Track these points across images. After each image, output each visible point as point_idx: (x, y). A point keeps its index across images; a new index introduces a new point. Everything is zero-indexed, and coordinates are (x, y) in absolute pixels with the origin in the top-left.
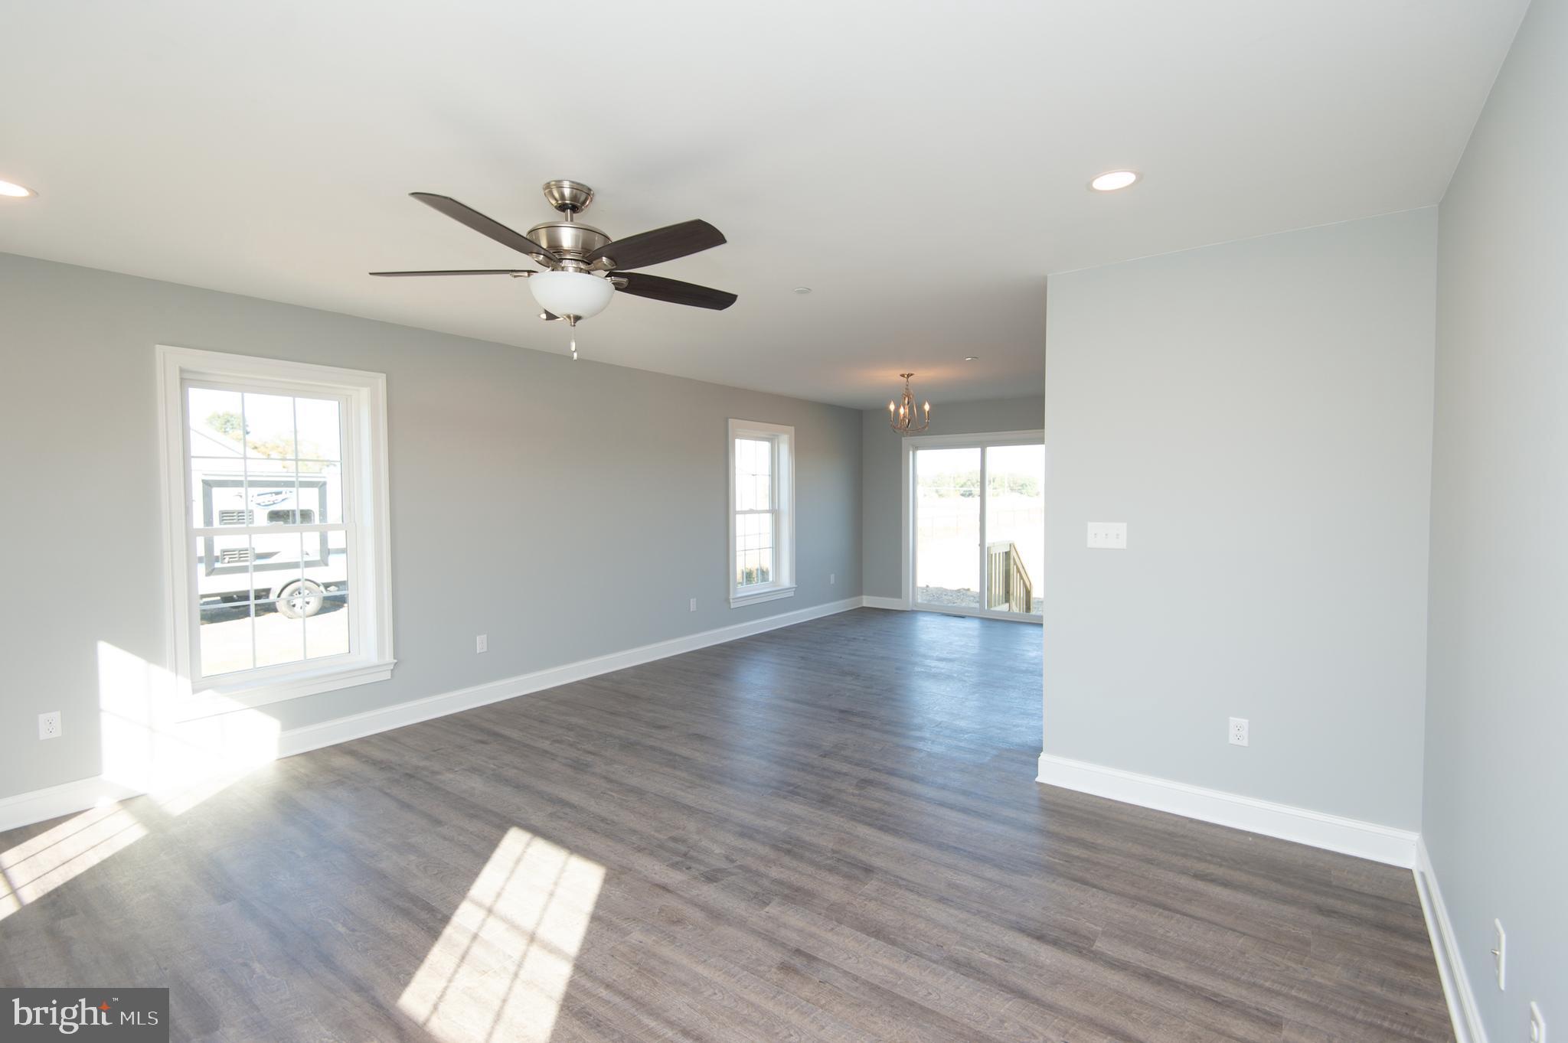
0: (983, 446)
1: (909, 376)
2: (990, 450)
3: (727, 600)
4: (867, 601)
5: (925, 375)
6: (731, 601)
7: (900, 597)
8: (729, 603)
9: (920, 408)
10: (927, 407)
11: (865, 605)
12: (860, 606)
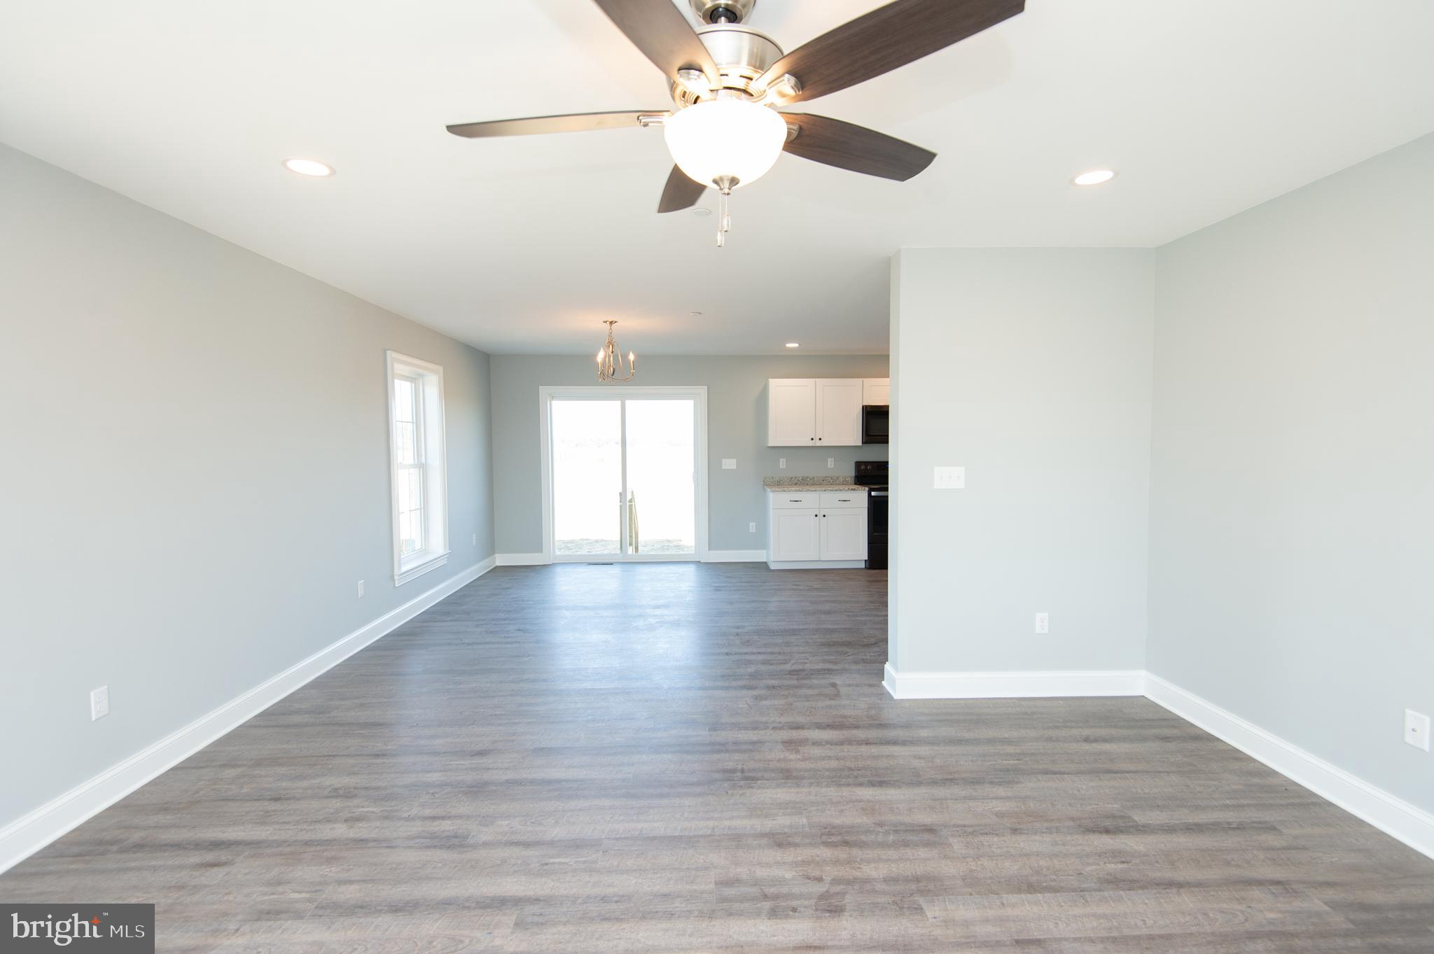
0: (623, 398)
1: (611, 323)
2: (629, 403)
3: (392, 577)
4: (501, 560)
5: (630, 323)
6: (396, 578)
7: (542, 552)
8: (394, 580)
9: (625, 357)
10: (632, 357)
11: (498, 564)
12: (494, 566)
